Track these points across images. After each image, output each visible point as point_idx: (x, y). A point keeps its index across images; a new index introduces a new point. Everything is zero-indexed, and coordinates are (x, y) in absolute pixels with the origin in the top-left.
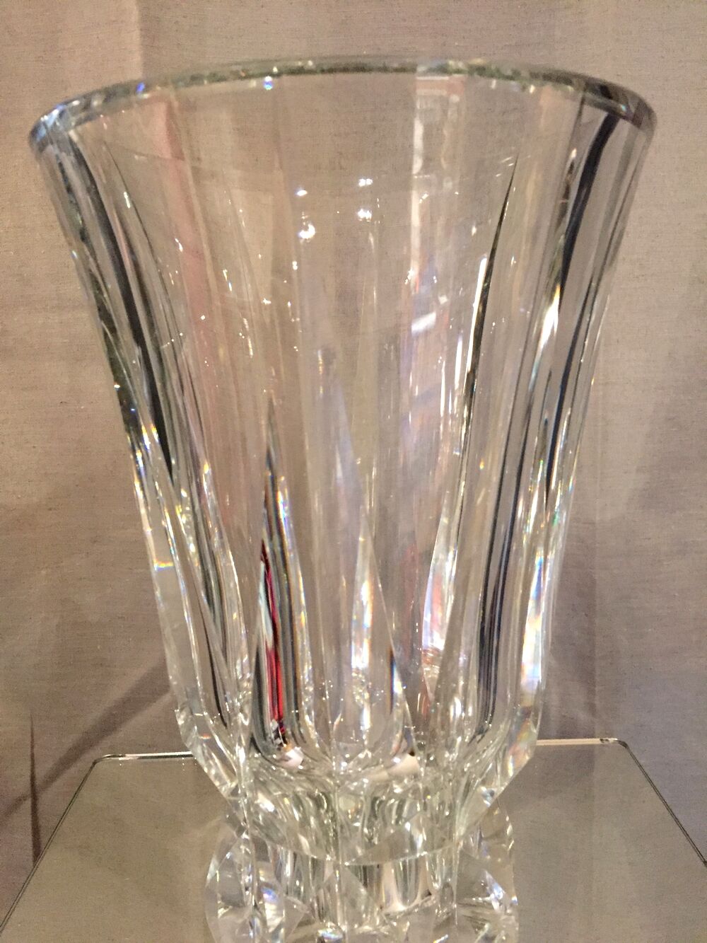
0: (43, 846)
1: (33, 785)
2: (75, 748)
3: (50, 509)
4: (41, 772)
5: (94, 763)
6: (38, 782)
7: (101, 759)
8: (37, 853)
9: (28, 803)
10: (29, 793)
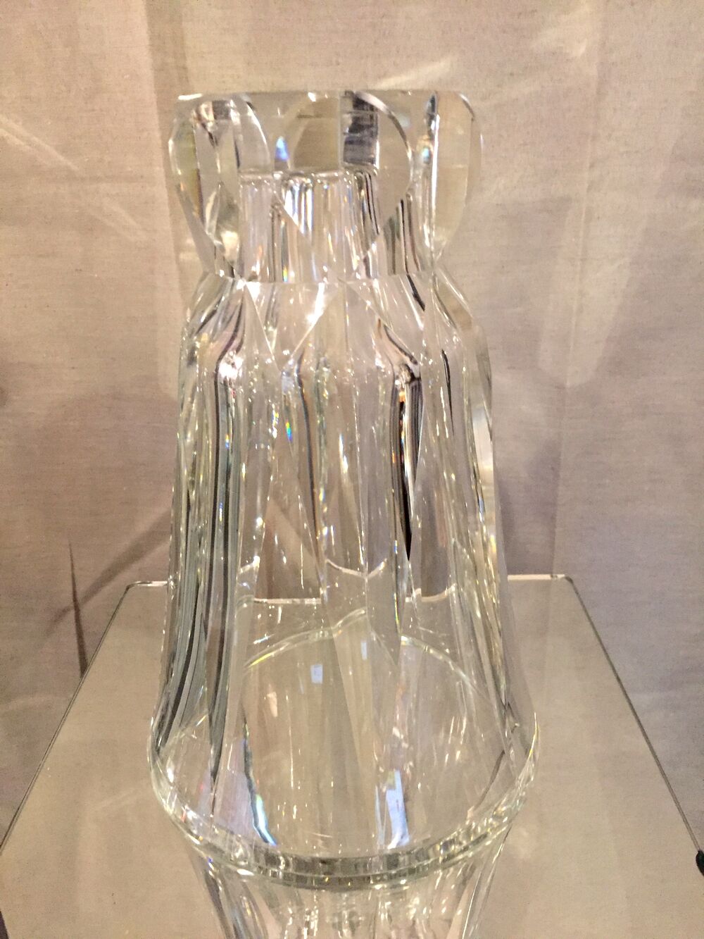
0: (89, 660)
1: (75, 600)
2: (109, 570)
3: (73, 368)
4: (81, 589)
5: (128, 588)
6: (79, 597)
7: (133, 585)
8: (84, 667)
9: (72, 613)
10: (72, 605)
